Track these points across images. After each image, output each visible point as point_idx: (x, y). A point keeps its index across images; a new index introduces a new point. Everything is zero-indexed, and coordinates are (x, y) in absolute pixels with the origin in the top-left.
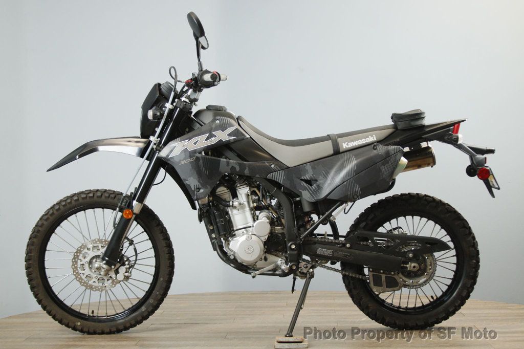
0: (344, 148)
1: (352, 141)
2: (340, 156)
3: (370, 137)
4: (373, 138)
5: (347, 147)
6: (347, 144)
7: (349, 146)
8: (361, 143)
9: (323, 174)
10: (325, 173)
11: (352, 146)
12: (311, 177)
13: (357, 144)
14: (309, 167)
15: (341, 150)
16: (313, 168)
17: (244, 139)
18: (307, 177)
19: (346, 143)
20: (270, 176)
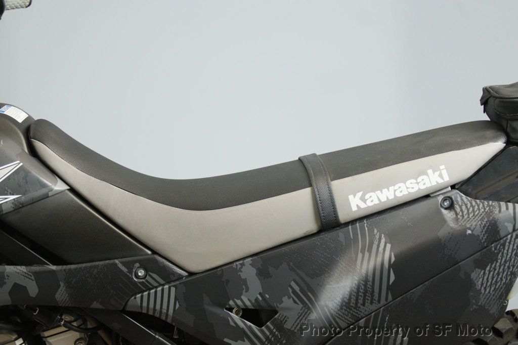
0: (354, 209)
1: (378, 187)
2: (340, 234)
3: (430, 172)
4: (441, 176)
5: (363, 205)
6: (363, 199)
7: (369, 204)
8: (405, 192)
9: (294, 292)
10: (297, 289)
11: (376, 202)
12: (257, 300)
13: (391, 197)
14: (249, 272)
15: (343, 217)
16: (263, 274)
17: (46, 196)
18: (246, 300)
19: (359, 194)
20: (136, 301)
